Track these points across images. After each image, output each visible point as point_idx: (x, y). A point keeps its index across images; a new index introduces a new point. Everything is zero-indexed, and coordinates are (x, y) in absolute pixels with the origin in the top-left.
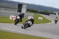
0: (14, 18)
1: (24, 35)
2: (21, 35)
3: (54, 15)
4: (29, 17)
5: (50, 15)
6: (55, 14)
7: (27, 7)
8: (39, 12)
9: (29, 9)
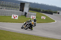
0: (16, 17)
1: (27, 35)
2: (23, 34)
3: (57, 14)
4: (31, 16)
5: (53, 14)
6: (59, 13)
7: (29, 5)
8: (41, 11)
9: (32, 8)
